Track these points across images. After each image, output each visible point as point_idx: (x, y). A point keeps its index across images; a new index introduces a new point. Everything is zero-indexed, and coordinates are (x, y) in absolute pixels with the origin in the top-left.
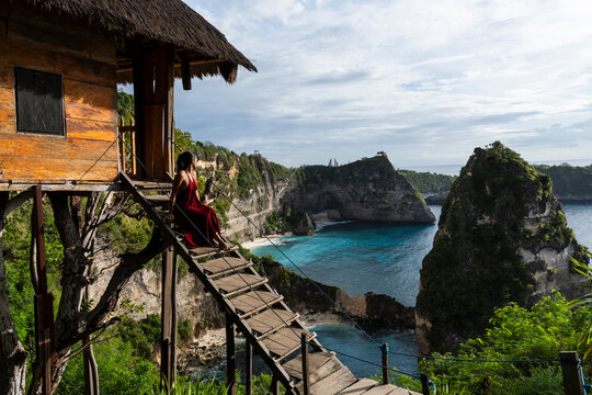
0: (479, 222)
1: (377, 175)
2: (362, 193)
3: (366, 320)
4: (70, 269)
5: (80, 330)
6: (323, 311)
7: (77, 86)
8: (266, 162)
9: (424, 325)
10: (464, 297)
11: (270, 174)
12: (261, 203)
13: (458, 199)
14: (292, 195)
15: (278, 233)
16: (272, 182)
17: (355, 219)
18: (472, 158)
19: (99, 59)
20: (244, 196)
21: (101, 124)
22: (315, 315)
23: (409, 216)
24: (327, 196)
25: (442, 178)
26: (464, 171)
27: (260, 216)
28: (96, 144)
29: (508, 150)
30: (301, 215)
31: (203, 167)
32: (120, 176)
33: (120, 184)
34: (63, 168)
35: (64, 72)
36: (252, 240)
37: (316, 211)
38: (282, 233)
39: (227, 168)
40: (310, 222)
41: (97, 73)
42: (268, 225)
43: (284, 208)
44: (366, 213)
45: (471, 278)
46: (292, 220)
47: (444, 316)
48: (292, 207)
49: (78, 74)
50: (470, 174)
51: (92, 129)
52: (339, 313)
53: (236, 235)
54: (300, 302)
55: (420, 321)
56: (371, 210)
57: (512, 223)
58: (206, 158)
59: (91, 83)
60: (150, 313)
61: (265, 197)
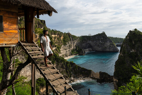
0: (131, 51)
1: (102, 38)
2: (98, 43)
3: (100, 80)
4: (5, 68)
5: (7, 85)
6: (87, 77)
7: (7, 18)
8: (71, 35)
9: (116, 81)
10: (127, 73)
11: (72, 38)
12: (70, 46)
13: (125, 45)
14: (79, 44)
15: (74, 55)
16: (73, 40)
17: (96, 51)
18: (129, 33)
19: (13, 11)
20: (65, 44)
21: (13, 28)
22: (85, 78)
23: (111, 50)
24: (88, 44)
25: (121, 39)
26: (126, 37)
27: (69, 50)
28: (12, 34)
29: (139, 31)
30: (81, 50)
31: (54, 36)
32: (19, 42)
33: (19, 44)
34: (3, 41)
35: (3, 15)
36: (67, 57)
37: (85, 48)
38: (76, 55)
39: (60, 37)
40: (83, 52)
41: (13, 15)
42: (72, 53)
43: (76, 48)
44: (100, 49)
45: (129, 67)
46: (78, 51)
47: (121, 78)
48: (78, 48)
49: (7, 15)
50: (128, 38)
51: (11, 30)
52: (92, 78)
53: (63, 55)
54: (81, 74)
55: (115, 80)
56: (101, 48)
57: (140, 52)
58: (55, 34)
59: (11, 17)
60: (39, 78)
61: (71, 45)
